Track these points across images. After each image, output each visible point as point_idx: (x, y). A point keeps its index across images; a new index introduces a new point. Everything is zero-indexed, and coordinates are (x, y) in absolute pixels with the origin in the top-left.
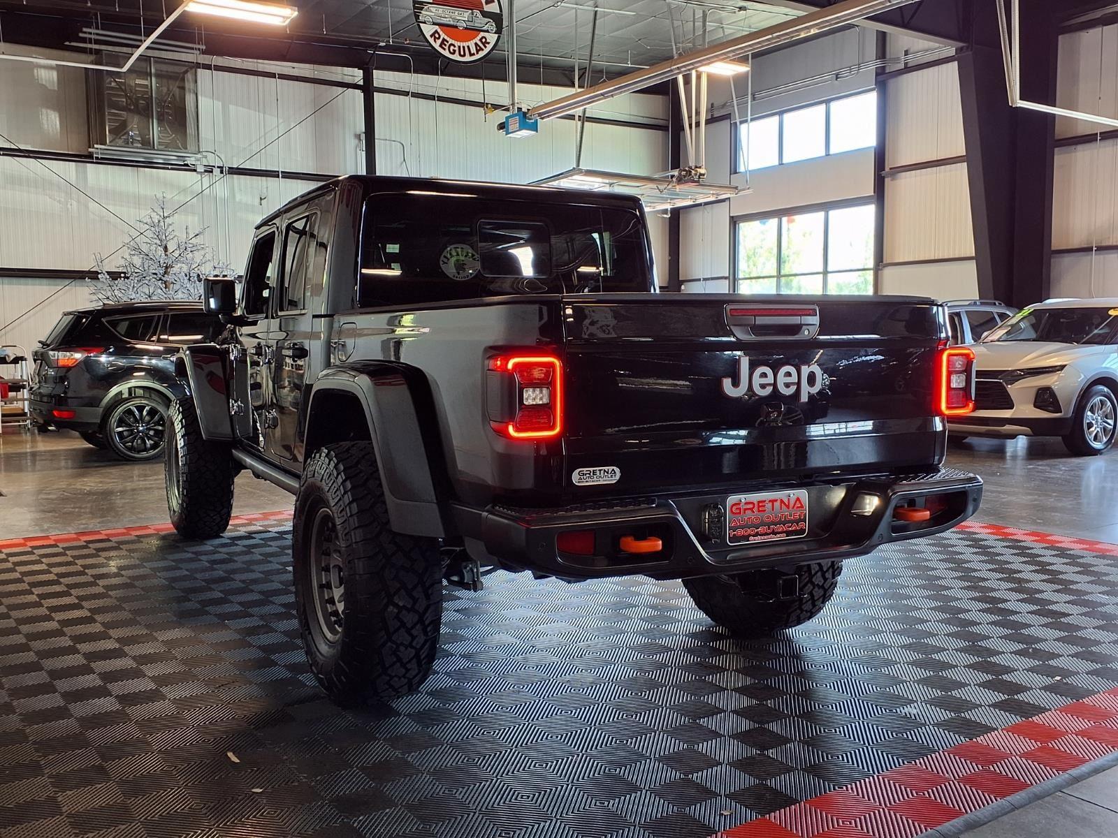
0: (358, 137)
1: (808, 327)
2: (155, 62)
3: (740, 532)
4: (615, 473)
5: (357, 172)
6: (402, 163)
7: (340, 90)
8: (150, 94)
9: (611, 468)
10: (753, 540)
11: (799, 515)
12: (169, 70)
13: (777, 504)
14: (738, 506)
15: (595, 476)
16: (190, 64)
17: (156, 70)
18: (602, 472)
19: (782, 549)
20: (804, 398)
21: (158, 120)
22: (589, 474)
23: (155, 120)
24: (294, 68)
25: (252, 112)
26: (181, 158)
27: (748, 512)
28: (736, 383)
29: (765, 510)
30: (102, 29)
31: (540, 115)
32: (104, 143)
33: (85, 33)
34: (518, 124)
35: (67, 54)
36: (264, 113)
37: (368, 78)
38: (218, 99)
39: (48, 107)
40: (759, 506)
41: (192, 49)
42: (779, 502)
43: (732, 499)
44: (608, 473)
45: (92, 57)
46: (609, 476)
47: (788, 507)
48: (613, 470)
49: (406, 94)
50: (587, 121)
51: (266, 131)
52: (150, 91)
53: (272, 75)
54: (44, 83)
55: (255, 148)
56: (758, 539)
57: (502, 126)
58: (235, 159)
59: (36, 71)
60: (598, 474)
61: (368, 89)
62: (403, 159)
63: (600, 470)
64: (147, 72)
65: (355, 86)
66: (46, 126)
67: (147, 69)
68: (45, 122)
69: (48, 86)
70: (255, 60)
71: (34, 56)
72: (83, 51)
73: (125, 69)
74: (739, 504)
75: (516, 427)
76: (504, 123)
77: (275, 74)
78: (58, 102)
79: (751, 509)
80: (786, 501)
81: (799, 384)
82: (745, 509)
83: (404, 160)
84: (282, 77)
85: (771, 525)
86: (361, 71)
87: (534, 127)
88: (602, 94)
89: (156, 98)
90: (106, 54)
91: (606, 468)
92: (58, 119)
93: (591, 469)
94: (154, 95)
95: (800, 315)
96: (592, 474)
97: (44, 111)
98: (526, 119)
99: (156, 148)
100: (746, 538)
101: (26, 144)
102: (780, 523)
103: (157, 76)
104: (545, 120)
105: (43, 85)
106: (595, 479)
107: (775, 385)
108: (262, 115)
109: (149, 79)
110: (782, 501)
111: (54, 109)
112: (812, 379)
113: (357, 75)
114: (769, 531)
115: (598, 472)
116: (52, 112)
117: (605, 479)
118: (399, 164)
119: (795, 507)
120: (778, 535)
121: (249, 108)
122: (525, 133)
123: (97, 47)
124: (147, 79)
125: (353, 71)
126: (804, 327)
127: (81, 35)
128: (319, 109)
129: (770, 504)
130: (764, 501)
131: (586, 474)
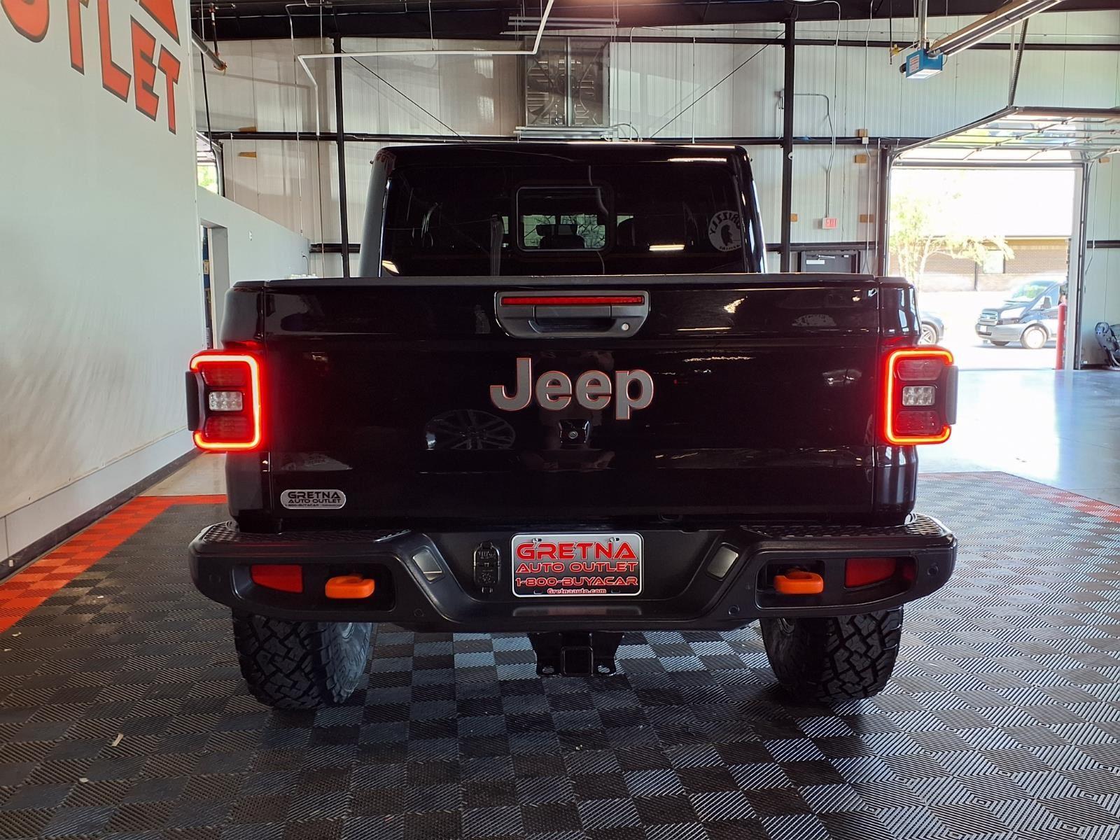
0: (778, 94)
1: (627, 320)
2: (572, 41)
3: (532, 582)
4: (338, 497)
5: (775, 134)
6: (825, 118)
7: (761, 46)
8: (565, 73)
9: (332, 491)
10: (552, 593)
11: (628, 567)
12: (586, 47)
13: (591, 551)
14: (529, 549)
15: (311, 500)
16: (604, 38)
17: (572, 48)
18: (321, 495)
19: (602, 610)
20: (623, 413)
21: (572, 97)
22: (303, 496)
23: (569, 98)
24: (713, 30)
25: (670, 80)
26: (596, 133)
27: (546, 558)
28: (512, 391)
29: (572, 557)
30: (526, 16)
31: (942, 49)
32: (524, 125)
33: (513, 21)
34: (918, 63)
35: (501, 43)
36: (681, 80)
37: (790, 31)
38: (636, 71)
39: (484, 95)
40: (561, 551)
41: (609, 23)
42: (594, 547)
43: (518, 540)
44: (328, 496)
45: (520, 44)
46: (331, 500)
47: (609, 554)
48: (336, 493)
49: (832, 43)
50: (1025, 49)
51: (683, 98)
52: (565, 69)
53: (690, 40)
54: (482, 73)
55: (671, 117)
56: (563, 593)
57: (904, 68)
58: (650, 129)
59: (475, 62)
60: (315, 498)
61: (789, 43)
62: (826, 114)
63: (318, 493)
64: (563, 52)
65: (776, 41)
66: (482, 113)
67: (564, 48)
68: (482, 109)
69: (485, 75)
70: (675, 27)
71: (475, 49)
72: (512, 38)
73: (535, 52)
74: (531, 546)
75: (205, 435)
76: (905, 64)
77: (693, 38)
78: (494, 89)
80: (605, 546)
81: (613, 396)
82: (540, 554)
83: (828, 114)
84: (700, 40)
85: (581, 576)
86: (784, 24)
87: (939, 65)
88: (1006, 17)
89: (571, 76)
90: (528, 39)
91: (326, 491)
92: (493, 105)
93: (306, 491)
94: (569, 74)
95: (610, 304)
96: (306, 496)
97: (481, 98)
98: (929, 57)
99: (569, 125)
100: (543, 590)
101: (466, 131)
102: (596, 574)
103: (573, 54)
104: (950, 55)
105: (481, 75)
106: (311, 502)
107: (574, 395)
108: (679, 82)
109: (565, 58)
111: (489, 97)
112: (635, 389)
113: (778, 29)
115: (315, 496)
116: (488, 99)
117: (324, 503)
118: (821, 120)
119: (620, 557)
121: (667, 77)
122: (927, 73)
123: (521, 33)
124: (564, 59)
125: (776, 26)
126: (618, 321)
127: (510, 24)
128: (737, 69)
129: (580, 550)
130: (572, 545)
131: (299, 496)
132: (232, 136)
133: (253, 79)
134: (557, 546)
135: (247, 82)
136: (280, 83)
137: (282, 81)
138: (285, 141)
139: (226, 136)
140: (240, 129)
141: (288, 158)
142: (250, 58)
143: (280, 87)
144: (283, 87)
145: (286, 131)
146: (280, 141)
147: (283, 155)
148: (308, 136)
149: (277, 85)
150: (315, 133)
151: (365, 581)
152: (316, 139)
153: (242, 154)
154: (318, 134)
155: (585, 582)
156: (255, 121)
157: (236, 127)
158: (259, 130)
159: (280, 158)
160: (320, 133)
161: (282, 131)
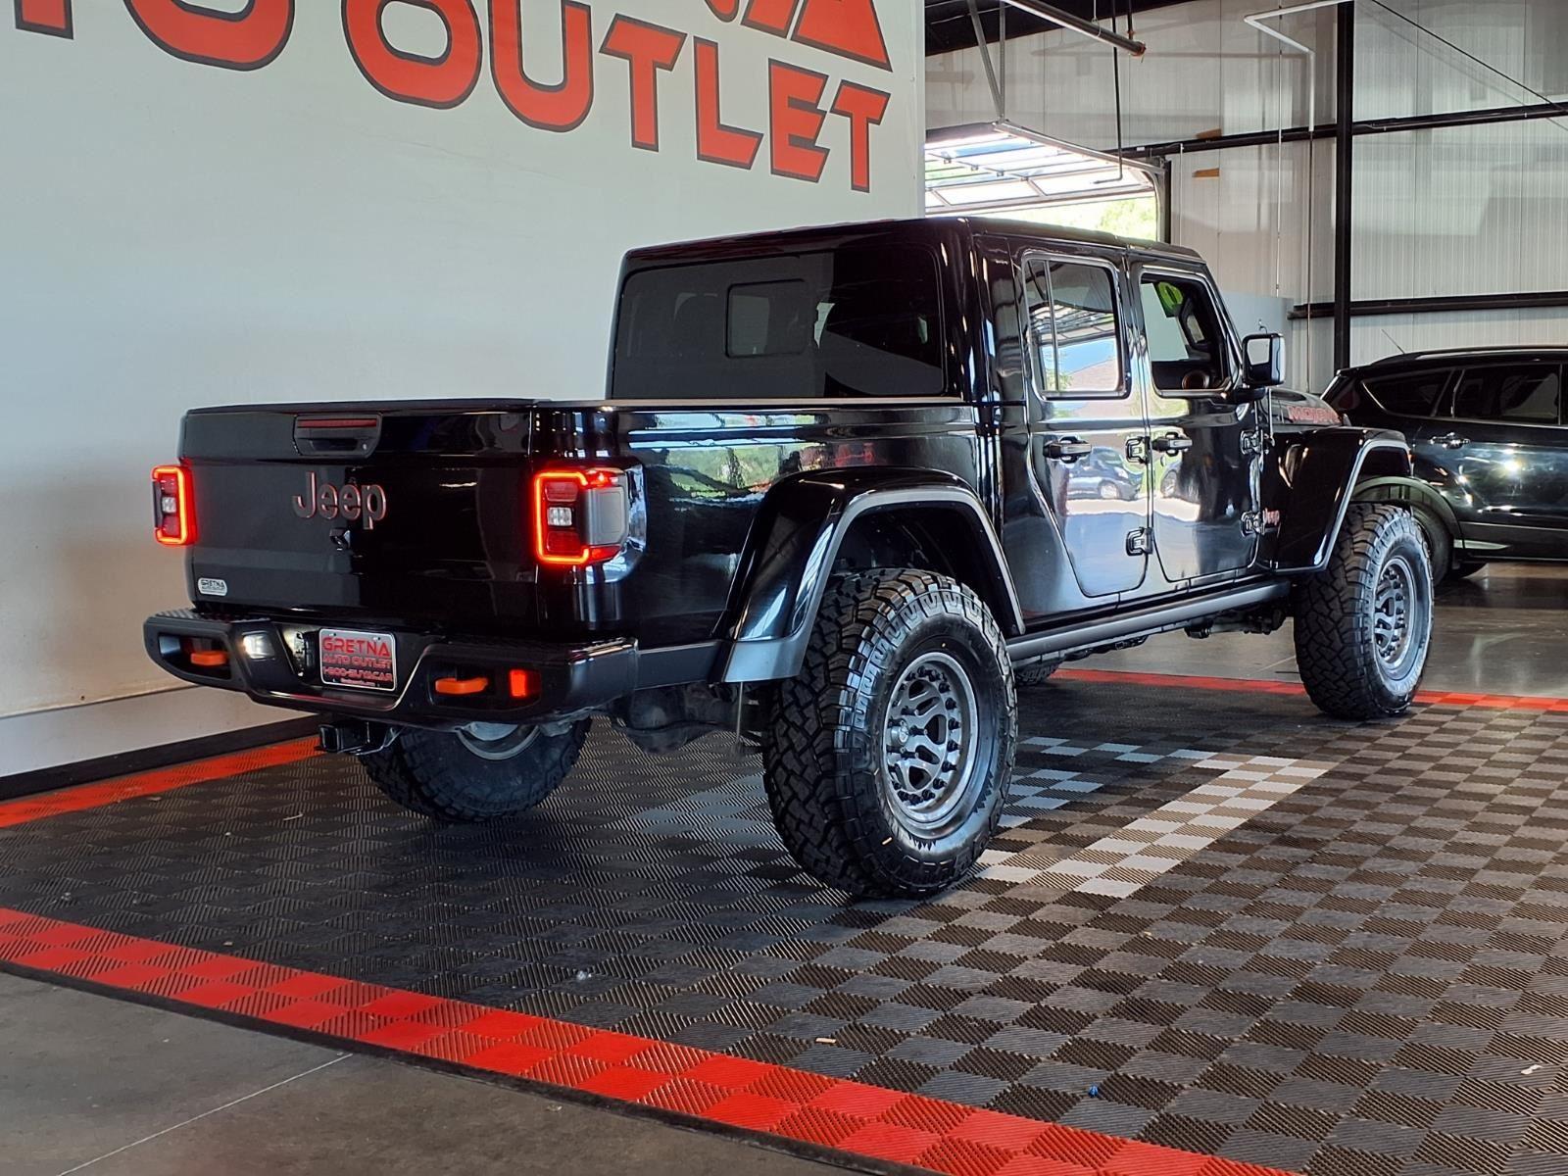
3: (332, 671)
13: (365, 646)
47: (375, 651)
79: (341, 647)
80: (372, 644)
110: (369, 644)
114: (359, 676)
120: (368, 683)
132: (1182, 148)
133: (1220, 55)
134: (344, 640)
135: (1211, 61)
136: (1260, 56)
137: (1264, 51)
138: (1264, 146)
139: (1174, 149)
140: (1198, 135)
141: (1266, 173)
142: (1218, 23)
143: (1260, 62)
144: (1265, 62)
145: (1267, 130)
146: (1257, 146)
147: (1260, 168)
148: (1295, 135)
149: (1256, 60)
150: (1307, 128)
151: (214, 652)
152: (1309, 138)
153: (1198, 174)
154: (1312, 129)
155: (362, 676)
156: (1221, 119)
157: (1191, 132)
158: (1226, 133)
159: (1255, 174)
160: (1315, 127)
161: (1260, 131)
